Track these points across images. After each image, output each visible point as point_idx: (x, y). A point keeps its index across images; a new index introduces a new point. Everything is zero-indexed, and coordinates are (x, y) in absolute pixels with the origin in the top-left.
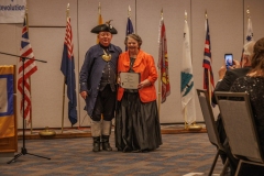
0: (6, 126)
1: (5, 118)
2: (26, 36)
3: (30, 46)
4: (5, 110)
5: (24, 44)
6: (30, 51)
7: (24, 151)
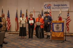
0: (61, 34)
1: (61, 32)
2: (68, 14)
3: (69, 16)
4: (61, 31)
5: (68, 16)
6: (69, 17)
7: (65, 40)
